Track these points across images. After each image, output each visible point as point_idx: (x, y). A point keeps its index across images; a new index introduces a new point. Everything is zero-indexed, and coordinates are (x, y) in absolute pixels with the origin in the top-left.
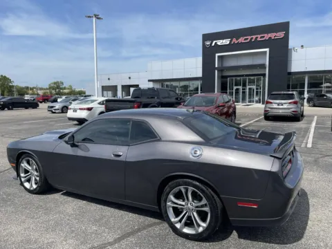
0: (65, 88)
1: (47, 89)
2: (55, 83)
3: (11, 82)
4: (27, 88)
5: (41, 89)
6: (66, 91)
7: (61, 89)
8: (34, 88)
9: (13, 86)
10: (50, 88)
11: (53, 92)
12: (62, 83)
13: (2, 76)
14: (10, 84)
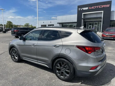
0: (30, 26)
2: (27, 24)
3: (12, 23)
4: (18, 25)
5: (22, 26)
6: (30, 27)
7: (28, 26)
8: (20, 25)
9: (13, 25)
10: (25, 25)
12: (29, 24)
13: (9, 21)
14: (12, 24)
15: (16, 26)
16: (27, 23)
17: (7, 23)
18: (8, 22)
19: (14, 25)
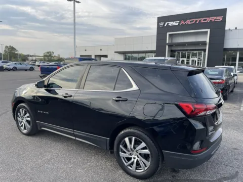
0: (55, 56)
1: (42, 56)
2: (48, 53)
3: (16, 51)
4: (28, 56)
5: (38, 56)
6: (56, 58)
7: (52, 57)
9: (17, 54)
10: (45, 56)
11: (46, 59)
12: (53, 53)
13: (10, 46)
14: (16, 52)
15: (25, 56)
17: (5, 51)
18: (7, 47)
19: (20, 55)
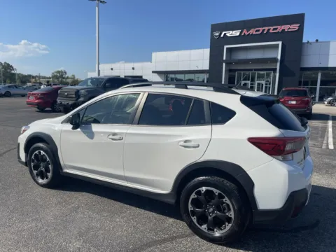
0: (68, 78)
1: (50, 78)
2: (59, 72)
3: (13, 69)
4: (30, 76)
5: (44, 78)
6: (69, 81)
7: (63, 78)
8: (36, 76)
9: (14, 74)
10: (54, 77)
11: (56, 81)
12: (66, 73)
13: (5, 63)
14: (13, 72)
15: (26, 76)
16: (60, 70)
19: (19, 75)
